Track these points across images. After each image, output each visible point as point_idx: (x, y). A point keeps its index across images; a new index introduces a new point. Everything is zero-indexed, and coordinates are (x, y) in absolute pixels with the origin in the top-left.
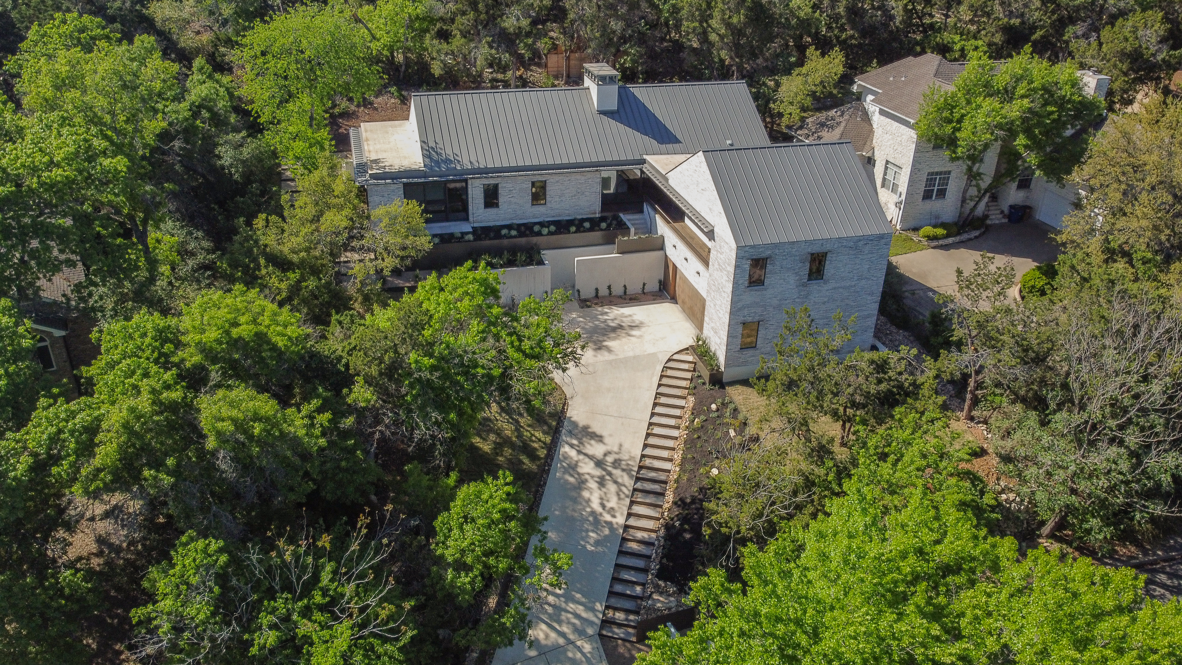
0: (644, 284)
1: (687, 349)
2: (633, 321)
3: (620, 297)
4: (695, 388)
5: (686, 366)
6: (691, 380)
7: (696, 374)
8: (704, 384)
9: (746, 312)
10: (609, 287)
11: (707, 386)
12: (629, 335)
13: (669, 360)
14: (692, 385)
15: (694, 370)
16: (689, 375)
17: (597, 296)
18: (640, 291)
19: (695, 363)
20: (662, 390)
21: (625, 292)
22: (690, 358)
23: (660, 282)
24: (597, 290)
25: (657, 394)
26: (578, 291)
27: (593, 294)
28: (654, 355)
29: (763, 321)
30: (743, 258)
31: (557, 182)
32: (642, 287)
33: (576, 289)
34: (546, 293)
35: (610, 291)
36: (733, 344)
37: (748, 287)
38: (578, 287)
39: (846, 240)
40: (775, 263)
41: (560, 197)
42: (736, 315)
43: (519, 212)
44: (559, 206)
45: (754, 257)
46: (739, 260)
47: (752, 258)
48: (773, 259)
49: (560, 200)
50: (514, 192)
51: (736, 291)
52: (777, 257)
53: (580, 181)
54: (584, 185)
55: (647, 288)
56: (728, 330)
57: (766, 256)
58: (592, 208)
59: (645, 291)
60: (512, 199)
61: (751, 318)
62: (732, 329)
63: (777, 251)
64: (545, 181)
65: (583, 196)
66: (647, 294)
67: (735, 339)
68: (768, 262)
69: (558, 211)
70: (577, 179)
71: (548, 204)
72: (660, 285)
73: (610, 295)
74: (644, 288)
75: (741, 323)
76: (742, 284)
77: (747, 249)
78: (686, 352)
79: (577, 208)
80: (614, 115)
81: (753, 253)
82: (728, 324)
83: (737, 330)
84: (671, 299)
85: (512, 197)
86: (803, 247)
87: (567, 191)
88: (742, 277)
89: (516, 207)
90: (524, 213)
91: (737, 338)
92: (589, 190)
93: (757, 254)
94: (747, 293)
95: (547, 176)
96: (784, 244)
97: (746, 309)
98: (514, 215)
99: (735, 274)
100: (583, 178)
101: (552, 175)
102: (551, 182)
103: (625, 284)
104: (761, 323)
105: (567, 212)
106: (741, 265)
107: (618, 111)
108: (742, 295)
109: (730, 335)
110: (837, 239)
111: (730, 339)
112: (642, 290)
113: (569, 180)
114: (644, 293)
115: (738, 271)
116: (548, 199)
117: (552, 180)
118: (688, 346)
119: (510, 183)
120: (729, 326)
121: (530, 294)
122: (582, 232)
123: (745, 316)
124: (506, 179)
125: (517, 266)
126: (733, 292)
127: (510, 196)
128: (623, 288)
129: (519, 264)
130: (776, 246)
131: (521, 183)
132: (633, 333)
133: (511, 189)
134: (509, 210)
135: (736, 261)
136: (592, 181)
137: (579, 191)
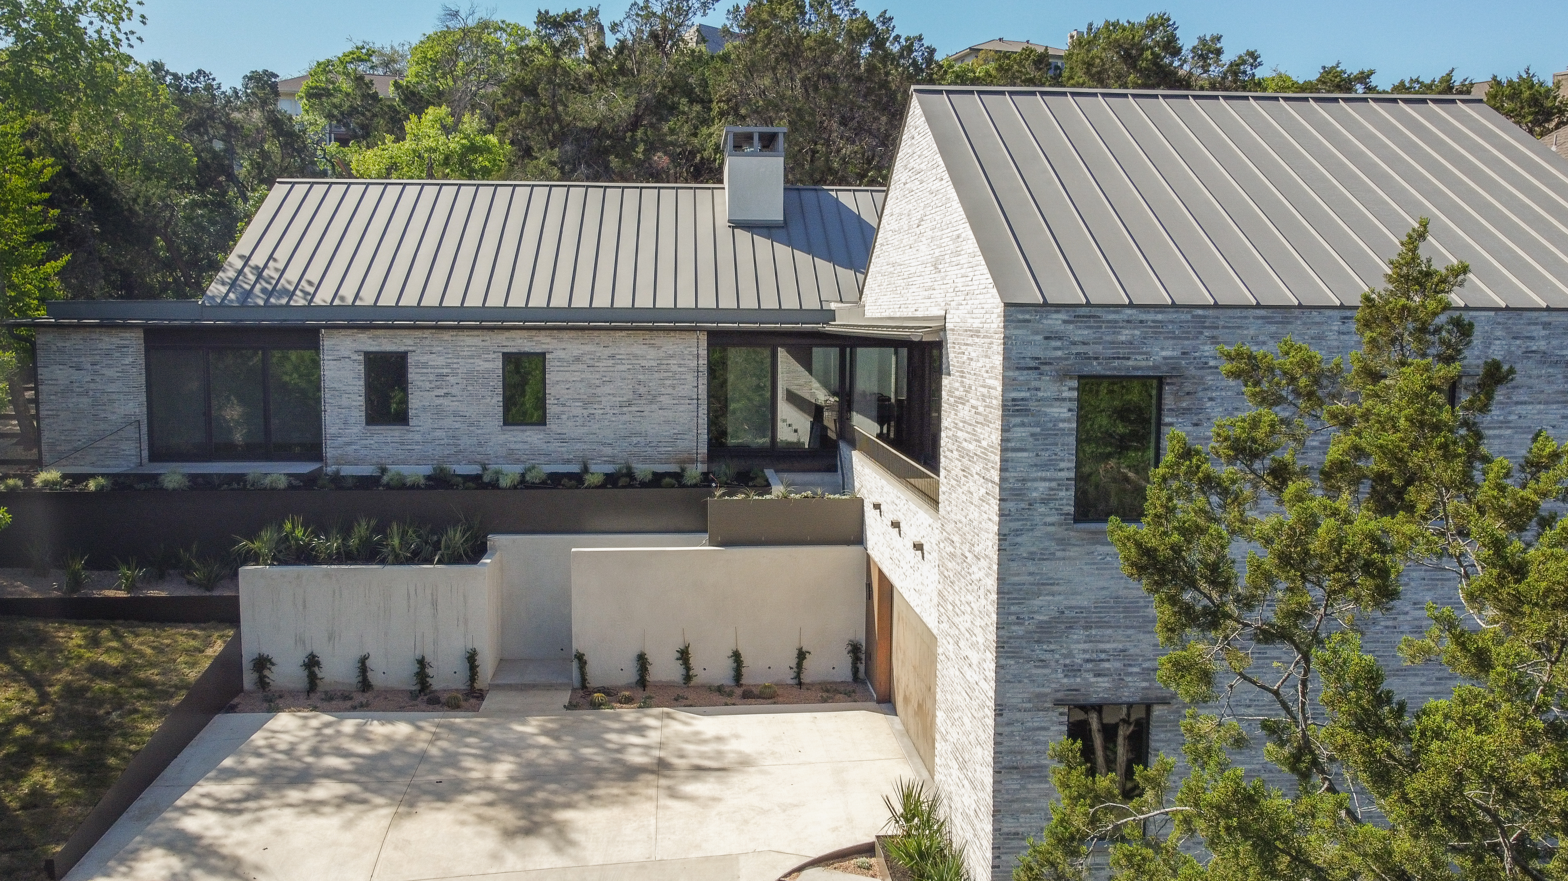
0: (802, 655)
1: (868, 850)
2: (720, 754)
3: (720, 689)
9: (1077, 646)
10: (684, 655)
12: (674, 795)
17: (642, 682)
18: (788, 677)
21: (738, 675)
23: (855, 649)
24: (642, 660)
26: (580, 658)
27: (631, 674)
28: (725, 862)
29: (1164, 701)
30: (1038, 366)
31: (577, 359)
32: (793, 663)
33: (574, 652)
34: (472, 658)
35: (687, 667)
36: (1028, 811)
37: (1076, 520)
38: (578, 644)
39: (1546, 325)
40: (1201, 410)
41: (586, 404)
42: (1029, 660)
43: (465, 442)
44: (585, 430)
45: (1096, 368)
46: (1022, 376)
47: (1086, 371)
48: (1188, 387)
49: (586, 413)
50: (452, 380)
51: (1018, 532)
52: (1209, 379)
53: (644, 363)
54: (656, 375)
55: (814, 670)
56: (997, 734)
57: (1155, 367)
58: (682, 445)
59: (806, 678)
60: (445, 402)
61: (1104, 683)
62: (1017, 727)
63: (1208, 349)
64: (543, 355)
65: (654, 407)
66: (810, 686)
67: (1035, 787)
68: (1169, 401)
69: (579, 446)
70: (636, 357)
71: (552, 425)
72: (856, 659)
73: (688, 678)
74: (799, 665)
75: (1058, 703)
76: (1044, 501)
77: (1055, 321)
78: (862, 860)
79: (635, 440)
80: (774, 231)
81: (1090, 350)
82: (992, 704)
83: (1041, 736)
84: (879, 702)
85: (446, 395)
86: (1333, 339)
87: (607, 389)
88: (1044, 466)
89: (457, 425)
90: (480, 444)
91: (1044, 779)
92: (670, 391)
93: (1109, 352)
94: (1073, 552)
95: (548, 340)
96: (1238, 312)
97: (1079, 634)
98: (453, 450)
99: (1006, 446)
100: (652, 353)
101: (561, 340)
102: (560, 360)
103: (737, 656)
104: (1158, 711)
105: (608, 451)
106: (1032, 405)
107: (784, 225)
108: (1052, 557)
109: (1006, 760)
110: (1501, 317)
111: (1013, 783)
112: (793, 675)
113: (612, 357)
114: (800, 684)
115: (1020, 433)
116: (552, 408)
117: (561, 354)
118: (871, 839)
119: (439, 354)
120: (1000, 710)
121: (418, 656)
122: (623, 487)
123: (1071, 670)
124: (427, 342)
125: (383, 562)
126: (1002, 537)
127: (441, 392)
128: (730, 663)
129: (390, 558)
130: (1201, 320)
131: (472, 357)
132: (691, 788)
133: (445, 371)
134: (438, 433)
135: (1008, 384)
136: (680, 365)
137: (642, 390)
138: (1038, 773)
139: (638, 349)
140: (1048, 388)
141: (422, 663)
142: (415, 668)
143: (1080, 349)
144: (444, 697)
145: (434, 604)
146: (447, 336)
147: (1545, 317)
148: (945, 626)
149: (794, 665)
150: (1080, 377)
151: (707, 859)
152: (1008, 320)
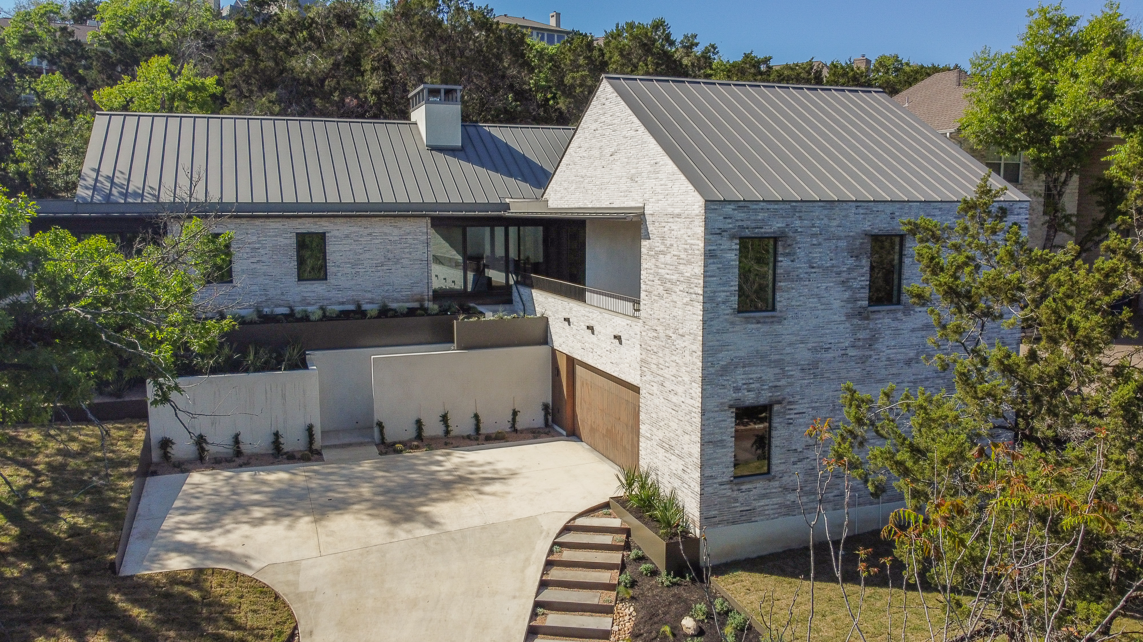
0: (515, 413)
1: (606, 505)
3: (469, 437)
4: (633, 584)
5: (607, 539)
6: (622, 567)
7: (633, 554)
8: (654, 573)
9: (739, 377)
10: (445, 418)
11: (664, 578)
12: (482, 493)
13: (567, 529)
14: (626, 577)
15: (627, 546)
16: (616, 557)
17: (419, 437)
18: (507, 427)
19: (628, 532)
20: (551, 595)
21: (477, 428)
22: (616, 522)
23: (546, 407)
24: (419, 423)
25: (538, 605)
26: (380, 425)
27: (412, 433)
28: (531, 520)
29: (779, 402)
30: (721, 232)
31: (347, 236)
32: (510, 418)
33: (375, 421)
34: (310, 429)
35: (447, 426)
36: (717, 464)
37: (739, 312)
38: (377, 417)
39: (940, 209)
40: (795, 253)
41: (354, 265)
42: (717, 385)
43: (272, 293)
44: (353, 282)
45: (747, 233)
46: (713, 238)
47: (743, 234)
48: (789, 242)
49: (354, 271)
50: (262, 251)
51: (711, 319)
52: (798, 238)
53: (391, 238)
54: (399, 246)
55: (522, 423)
56: (702, 425)
57: (774, 232)
58: (416, 290)
59: (519, 426)
60: (258, 266)
61: (752, 395)
62: (711, 421)
63: (798, 223)
64: (323, 235)
65: (399, 266)
66: (522, 431)
67: (720, 451)
68: (780, 250)
69: (351, 293)
70: (386, 234)
71: (331, 279)
72: (547, 414)
73: (447, 432)
74: (514, 420)
75: (731, 407)
76: (724, 303)
77: (729, 209)
78: (605, 511)
79: (386, 288)
80: (456, 153)
81: (744, 223)
82: (700, 410)
83: (723, 425)
84: (568, 436)
85: (258, 261)
86: (852, 217)
87: (367, 255)
88: (724, 285)
89: (267, 282)
90: (282, 294)
91: (724, 447)
92: (408, 256)
93: (753, 225)
94: (737, 328)
95: (327, 224)
96: (811, 204)
97: (740, 371)
98: (264, 298)
99: (706, 275)
100: (396, 232)
101: (335, 224)
102: (335, 237)
103: (476, 417)
104: (776, 408)
105: (369, 295)
106: (718, 253)
107: (462, 149)
108: (727, 332)
109: (707, 438)
110: (922, 205)
111: (710, 450)
112: (510, 425)
113: (370, 234)
114: (516, 431)
115: (713, 267)
116: (331, 268)
117: (336, 233)
118: (607, 500)
119: (253, 234)
120: (703, 414)
121: (274, 430)
122: (391, 317)
123: (737, 389)
124: (243, 227)
125: (246, 371)
126: (704, 322)
127: (254, 260)
128: (473, 421)
129: (252, 368)
130: (794, 208)
131: (276, 236)
132: (487, 489)
133: (257, 246)
134: (254, 288)
135: (707, 242)
136: (414, 239)
137: (390, 255)
138: (719, 444)
139: (387, 229)
140: (726, 243)
141: (277, 435)
142: (272, 438)
143: (740, 223)
144: (298, 455)
145: (284, 397)
146: (258, 222)
147: (939, 205)
148: (649, 377)
149: (510, 419)
150: (741, 238)
151: (519, 520)
152: (707, 209)
